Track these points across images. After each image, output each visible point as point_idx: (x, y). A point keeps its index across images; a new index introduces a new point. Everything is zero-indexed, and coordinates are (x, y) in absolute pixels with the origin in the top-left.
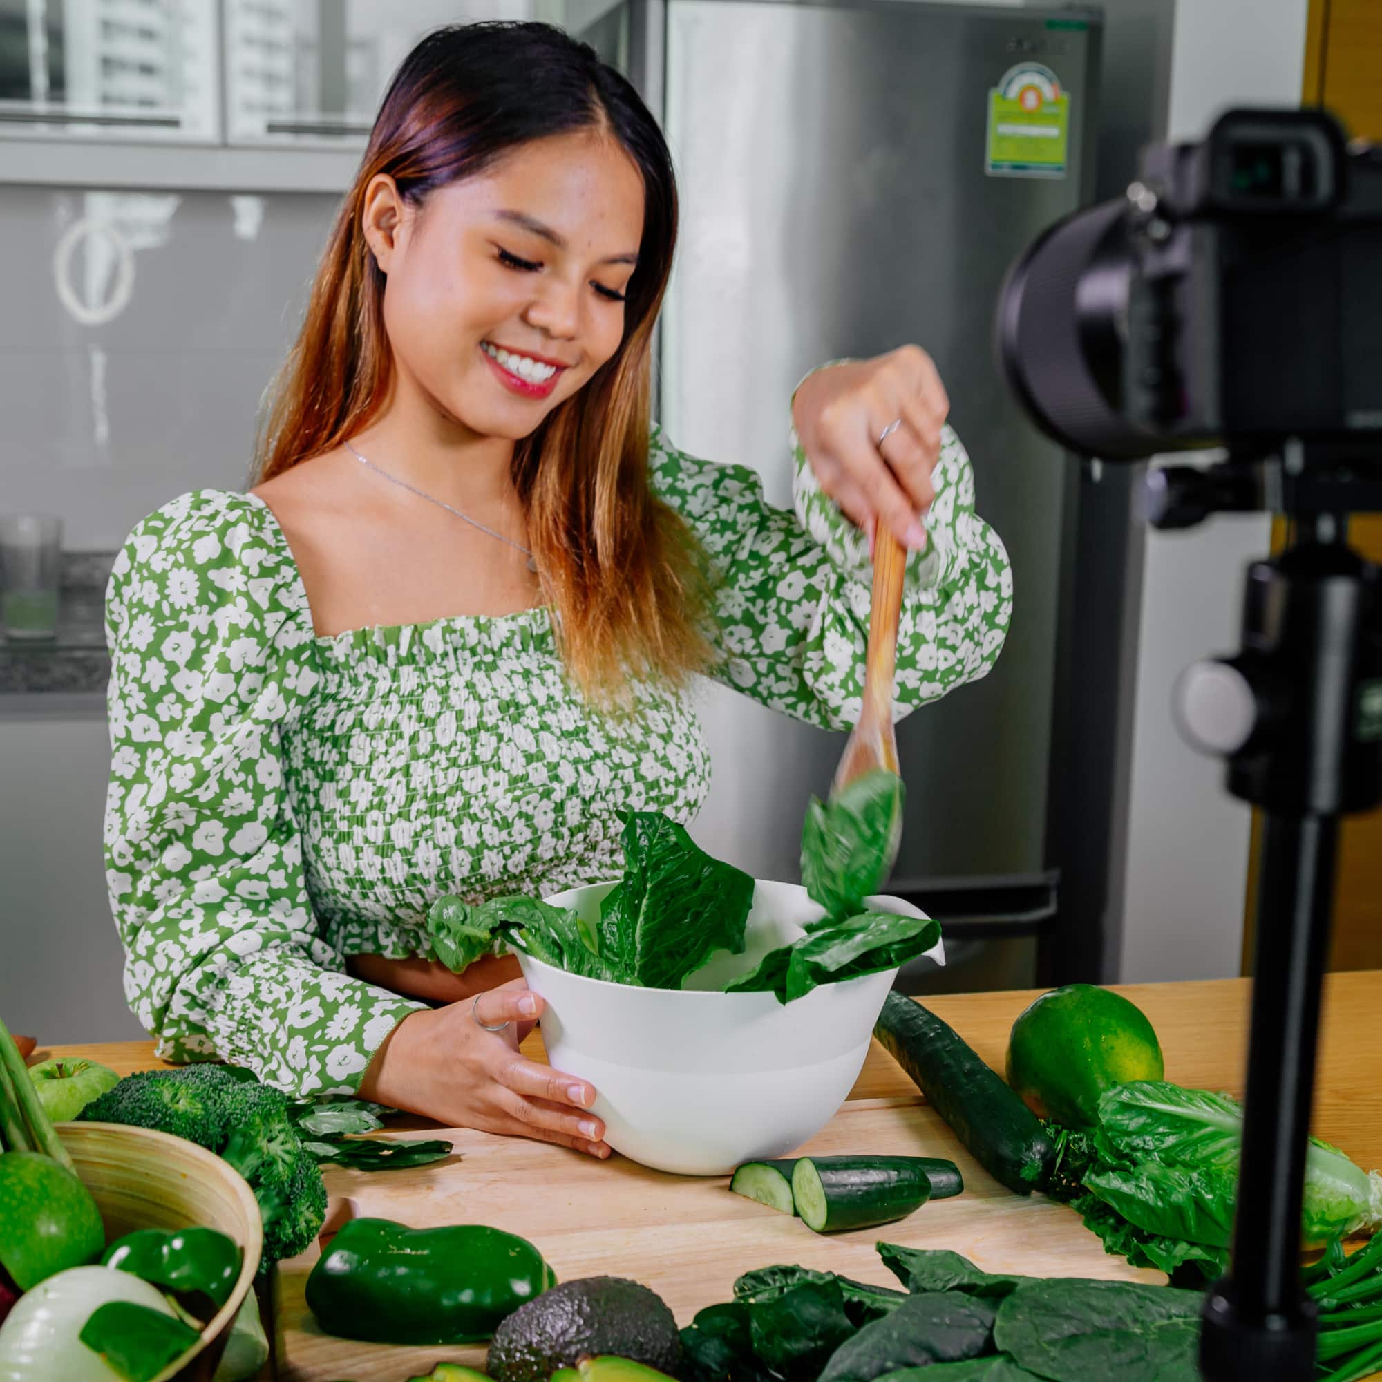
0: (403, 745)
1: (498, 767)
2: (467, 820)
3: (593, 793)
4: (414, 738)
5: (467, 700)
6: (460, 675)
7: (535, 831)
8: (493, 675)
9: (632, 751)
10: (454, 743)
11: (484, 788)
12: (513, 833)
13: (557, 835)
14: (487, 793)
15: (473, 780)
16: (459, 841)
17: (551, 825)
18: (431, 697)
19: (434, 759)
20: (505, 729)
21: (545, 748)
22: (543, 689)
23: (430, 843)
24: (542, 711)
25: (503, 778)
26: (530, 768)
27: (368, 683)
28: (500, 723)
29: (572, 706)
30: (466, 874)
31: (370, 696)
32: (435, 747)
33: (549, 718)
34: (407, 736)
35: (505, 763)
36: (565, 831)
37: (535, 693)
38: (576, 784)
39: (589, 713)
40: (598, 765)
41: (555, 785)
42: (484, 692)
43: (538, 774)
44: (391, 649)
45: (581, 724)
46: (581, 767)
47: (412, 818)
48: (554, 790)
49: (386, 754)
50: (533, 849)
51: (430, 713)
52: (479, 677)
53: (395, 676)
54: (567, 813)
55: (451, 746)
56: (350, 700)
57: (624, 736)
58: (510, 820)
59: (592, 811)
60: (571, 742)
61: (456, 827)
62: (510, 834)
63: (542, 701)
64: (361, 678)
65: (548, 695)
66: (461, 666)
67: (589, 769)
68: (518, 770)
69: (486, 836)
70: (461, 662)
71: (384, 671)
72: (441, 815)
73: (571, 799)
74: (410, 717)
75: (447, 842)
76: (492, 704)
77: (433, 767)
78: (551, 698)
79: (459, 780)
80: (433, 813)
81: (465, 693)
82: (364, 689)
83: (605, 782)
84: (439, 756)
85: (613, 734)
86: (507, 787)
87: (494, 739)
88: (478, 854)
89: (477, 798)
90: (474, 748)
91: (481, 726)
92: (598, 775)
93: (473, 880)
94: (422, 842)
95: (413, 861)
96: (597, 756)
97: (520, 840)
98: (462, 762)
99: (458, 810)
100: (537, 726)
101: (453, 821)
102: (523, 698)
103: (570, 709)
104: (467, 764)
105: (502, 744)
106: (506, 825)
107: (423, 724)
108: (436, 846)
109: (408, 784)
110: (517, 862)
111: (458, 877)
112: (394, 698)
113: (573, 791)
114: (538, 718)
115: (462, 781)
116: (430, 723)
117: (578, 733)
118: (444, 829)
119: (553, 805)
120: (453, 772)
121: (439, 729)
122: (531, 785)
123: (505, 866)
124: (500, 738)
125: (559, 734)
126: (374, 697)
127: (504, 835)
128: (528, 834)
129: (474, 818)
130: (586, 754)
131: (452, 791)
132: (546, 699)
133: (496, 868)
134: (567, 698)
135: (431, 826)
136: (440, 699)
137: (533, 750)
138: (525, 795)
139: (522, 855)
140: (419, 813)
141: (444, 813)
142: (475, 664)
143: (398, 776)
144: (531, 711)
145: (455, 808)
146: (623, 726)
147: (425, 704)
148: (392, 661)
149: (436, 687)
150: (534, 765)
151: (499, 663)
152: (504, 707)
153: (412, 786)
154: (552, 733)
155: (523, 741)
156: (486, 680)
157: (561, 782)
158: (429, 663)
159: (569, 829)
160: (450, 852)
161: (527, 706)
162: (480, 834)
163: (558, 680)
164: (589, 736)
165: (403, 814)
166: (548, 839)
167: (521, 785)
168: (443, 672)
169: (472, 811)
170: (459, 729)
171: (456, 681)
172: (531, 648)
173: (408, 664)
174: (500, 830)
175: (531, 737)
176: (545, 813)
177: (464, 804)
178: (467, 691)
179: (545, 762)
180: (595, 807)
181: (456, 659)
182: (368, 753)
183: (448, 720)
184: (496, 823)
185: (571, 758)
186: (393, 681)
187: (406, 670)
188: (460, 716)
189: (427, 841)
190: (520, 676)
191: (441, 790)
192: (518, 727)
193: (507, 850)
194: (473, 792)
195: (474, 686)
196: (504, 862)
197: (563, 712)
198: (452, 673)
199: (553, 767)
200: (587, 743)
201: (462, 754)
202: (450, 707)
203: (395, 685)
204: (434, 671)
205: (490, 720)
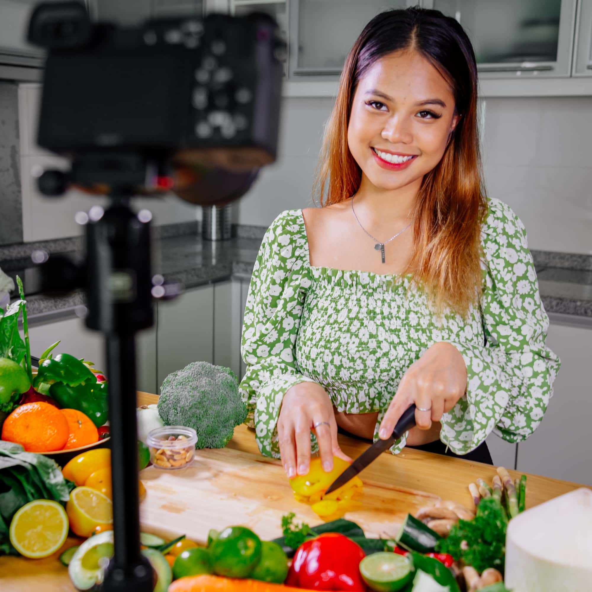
0: (326, 317)
1: (357, 336)
2: (336, 354)
3: (394, 358)
4: (330, 316)
5: (355, 305)
6: (356, 295)
7: (365, 366)
8: (370, 298)
9: (417, 345)
10: (343, 322)
11: (348, 343)
12: (355, 364)
13: (374, 370)
14: (348, 346)
15: (345, 338)
16: (332, 362)
17: (373, 366)
18: (342, 301)
19: (333, 326)
20: (365, 322)
21: (379, 334)
22: (388, 309)
23: (321, 359)
24: (384, 318)
25: (357, 341)
26: (370, 340)
27: (324, 290)
28: (365, 319)
29: (397, 319)
30: (334, 375)
31: (322, 296)
32: (336, 322)
33: (386, 322)
34: (328, 314)
35: (360, 335)
36: (378, 370)
37: (384, 310)
38: (388, 352)
39: (405, 324)
40: (400, 348)
41: (379, 350)
42: (363, 304)
43: (372, 344)
44: (333, 278)
45: (398, 328)
46: (392, 346)
47: (319, 347)
48: (377, 352)
49: (319, 320)
50: (363, 374)
51: (339, 307)
52: (364, 298)
53: (333, 289)
54: (380, 363)
55: (341, 322)
56: (317, 295)
57: (417, 338)
58: (355, 359)
59: (392, 365)
60: (392, 334)
61: (333, 356)
62: (354, 365)
63: (386, 314)
64: (322, 287)
65: (390, 312)
66: (358, 291)
67: (395, 348)
68: (365, 339)
69: (343, 363)
70: (358, 290)
71: (329, 287)
72: (328, 349)
73: (383, 358)
74: (332, 307)
75: (327, 361)
76: (364, 310)
77: (332, 329)
78: (390, 313)
79: (340, 337)
80: (326, 347)
81: (355, 302)
82: (322, 292)
83: (400, 355)
84: (336, 326)
85: (411, 336)
86: (357, 345)
87: (359, 324)
88: (339, 369)
89: (343, 346)
90: (350, 325)
91: (357, 318)
92: (398, 351)
93: (337, 378)
94: (319, 358)
95: (315, 365)
96: (401, 343)
97: (358, 368)
98: (343, 330)
99: (335, 349)
100: (379, 324)
101: (332, 353)
102: (378, 311)
103: (396, 320)
104: (344, 331)
105: (362, 327)
106: (353, 360)
107: (335, 311)
108: (323, 361)
109: (322, 333)
110: (356, 377)
111: (330, 376)
112: (329, 298)
113: (386, 354)
114: (381, 321)
115: (340, 338)
116: (337, 311)
117: (397, 332)
118: (328, 355)
119: (375, 358)
120: (339, 333)
121: (340, 315)
122: (368, 347)
123: (350, 377)
124: (362, 324)
125: (387, 329)
126: (324, 296)
127: (351, 364)
128: (362, 366)
129: (340, 354)
130: (396, 341)
131: (335, 341)
132: (388, 313)
133: (346, 376)
134: (397, 315)
135: (323, 353)
136: (344, 303)
137: (374, 333)
138: (363, 350)
139: (358, 374)
140: (322, 346)
141: (329, 348)
142: (363, 292)
143: (320, 330)
144: (379, 317)
145: (334, 348)
146: (418, 333)
147: (339, 304)
148: (332, 283)
149: (344, 298)
150: (373, 339)
151: (374, 294)
152: (369, 312)
153: (322, 335)
154: (384, 328)
155: (371, 328)
156: (366, 300)
157: (381, 349)
158: (345, 287)
159: (381, 370)
160: (328, 365)
161: (378, 314)
162: (341, 361)
163: (396, 307)
164: (400, 333)
165: (316, 346)
166: (370, 371)
167: (363, 346)
168: (350, 292)
169: (340, 351)
170: (348, 316)
171: (354, 297)
172: (390, 291)
173: (338, 286)
174: (350, 362)
175: (375, 327)
176: (372, 360)
177: (337, 347)
178: (356, 302)
179: (377, 339)
180: (393, 364)
181: (357, 288)
182: (315, 318)
183: (344, 312)
184: (348, 358)
185: (389, 341)
186: (331, 291)
187: (337, 288)
188: (350, 311)
189: (320, 358)
190: (380, 301)
191: (332, 339)
192: (372, 322)
193: (352, 371)
194: (343, 343)
195: (360, 300)
196: (350, 375)
197: (393, 321)
198: (353, 294)
199: (379, 342)
200: (398, 336)
201: (344, 327)
202: (347, 307)
203: (332, 293)
204: (347, 291)
205: (361, 316)
